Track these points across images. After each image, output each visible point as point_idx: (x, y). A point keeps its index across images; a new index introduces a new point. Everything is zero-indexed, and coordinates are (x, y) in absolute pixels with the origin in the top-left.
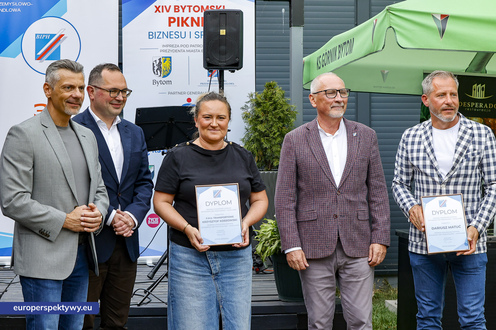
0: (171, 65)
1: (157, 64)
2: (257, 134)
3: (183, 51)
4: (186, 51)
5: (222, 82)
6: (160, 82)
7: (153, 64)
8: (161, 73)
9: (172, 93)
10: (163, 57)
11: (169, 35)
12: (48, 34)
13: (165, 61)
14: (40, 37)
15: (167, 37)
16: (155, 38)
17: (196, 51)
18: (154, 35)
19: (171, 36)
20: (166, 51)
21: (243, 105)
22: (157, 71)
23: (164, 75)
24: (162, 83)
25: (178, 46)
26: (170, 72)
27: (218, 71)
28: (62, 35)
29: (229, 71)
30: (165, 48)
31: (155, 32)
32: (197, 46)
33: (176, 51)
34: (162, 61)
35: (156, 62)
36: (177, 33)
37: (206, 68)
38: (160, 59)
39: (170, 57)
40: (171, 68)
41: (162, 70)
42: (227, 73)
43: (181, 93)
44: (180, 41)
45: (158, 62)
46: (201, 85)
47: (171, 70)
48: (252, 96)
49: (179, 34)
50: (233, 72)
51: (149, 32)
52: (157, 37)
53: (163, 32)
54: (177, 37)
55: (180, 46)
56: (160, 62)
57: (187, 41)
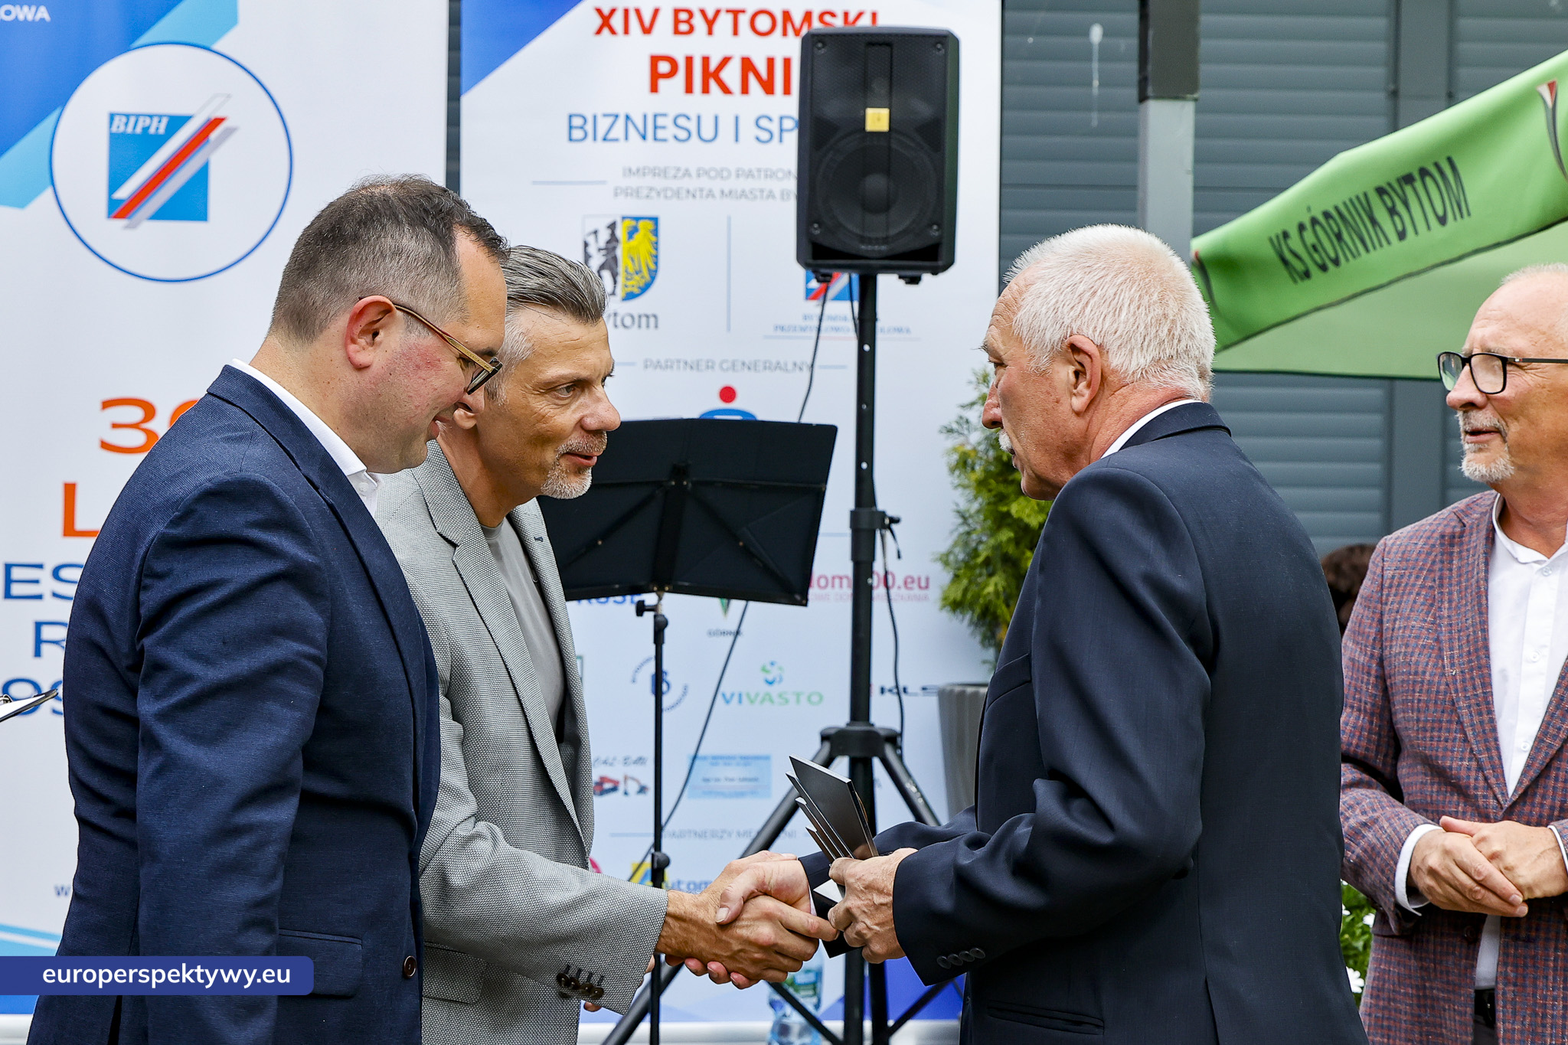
0: (656, 249)
1: (602, 244)
2: (1006, 535)
3: (705, 193)
4: (717, 193)
5: (868, 325)
6: (612, 319)
7: (586, 245)
8: (615, 282)
9: (658, 365)
10: (624, 218)
11: (649, 130)
12: (160, 117)
13: (632, 232)
14: (126, 124)
15: (644, 137)
16: (595, 139)
17: (758, 194)
18: (589, 127)
19: (660, 134)
20: (636, 193)
21: (950, 417)
22: (599, 272)
23: (629, 290)
24: (619, 323)
25: (687, 173)
26: (653, 278)
27: (855, 277)
28: (218, 121)
29: (900, 277)
30: (634, 182)
31: (595, 117)
32: (762, 174)
33: (677, 194)
34: (621, 233)
35: (596, 236)
36: (682, 121)
37: (806, 265)
38: (612, 226)
39: (655, 220)
40: (656, 264)
41: (621, 269)
42: (888, 284)
43: (694, 366)
44: (693, 154)
45: (604, 236)
46: (779, 333)
47: (656, 271)
48: (985, 379)
49: (692, 126)
50: (914, 280)
51: (570, 116)
52: (601, 134)
53: (628, 117)
54: (683, 135)
55: (694, 173)
56: (613, 239)
57: (724, 153)
